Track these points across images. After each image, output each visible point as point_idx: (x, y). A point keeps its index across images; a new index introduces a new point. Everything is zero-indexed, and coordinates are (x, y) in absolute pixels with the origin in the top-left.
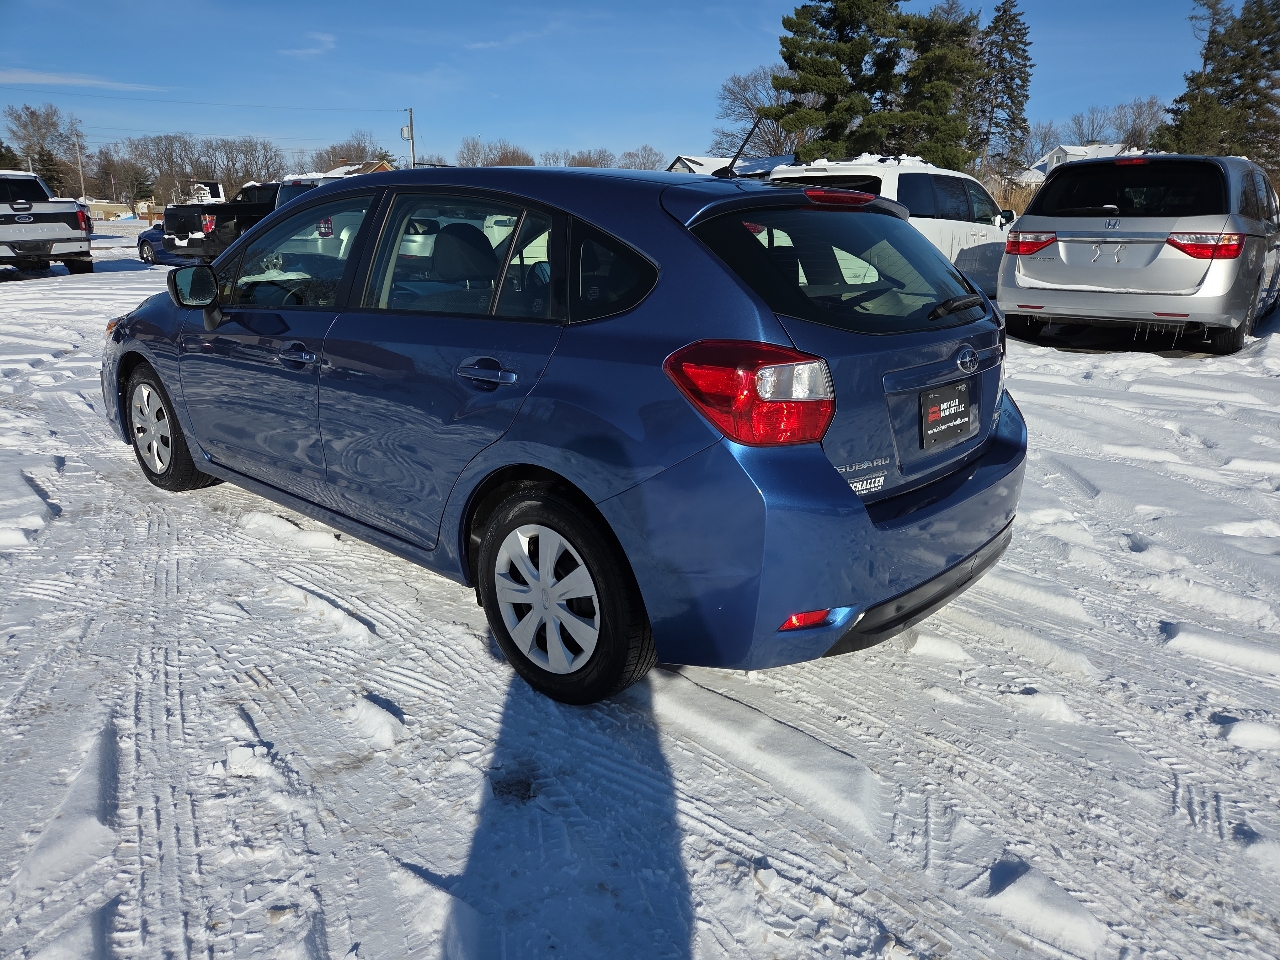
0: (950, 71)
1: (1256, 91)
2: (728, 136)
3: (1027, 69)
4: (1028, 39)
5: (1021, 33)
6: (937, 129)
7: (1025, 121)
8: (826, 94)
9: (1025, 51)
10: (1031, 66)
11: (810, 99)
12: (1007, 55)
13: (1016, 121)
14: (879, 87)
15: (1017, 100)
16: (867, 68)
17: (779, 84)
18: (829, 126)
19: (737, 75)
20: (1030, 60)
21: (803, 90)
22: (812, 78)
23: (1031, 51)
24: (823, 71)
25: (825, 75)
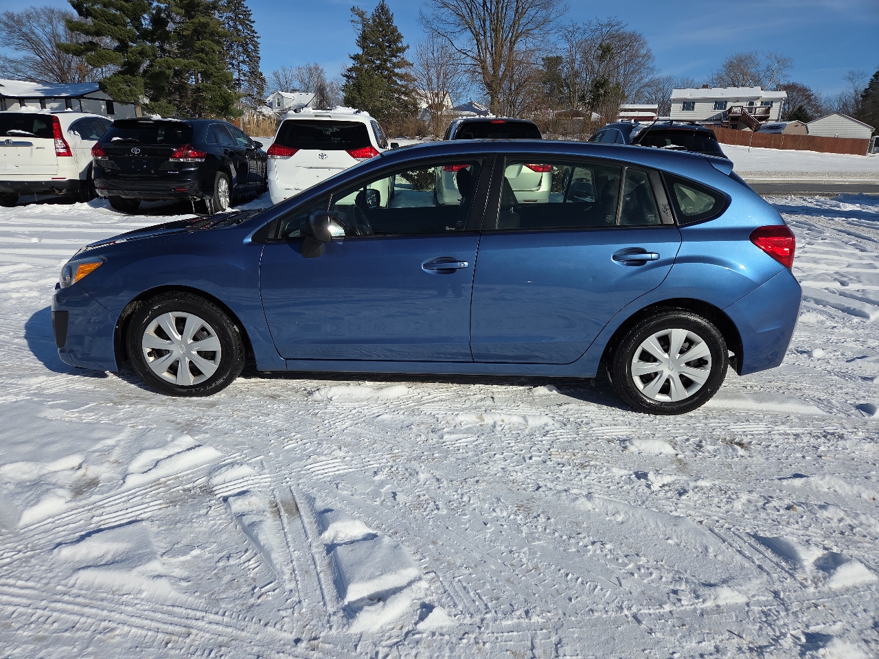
0: (212, 34)
1: (387, 69)
2: (11, 61)
3: (255, 39)
4: (252, 18)
5: (247, 14)
6: (212, 74)
7: (261, 74)
8: (119, 39)
9: (251, 26)
10: (258, 37)
11: (108, 42)
12: (240, 27)
13: (255, 74)
14: (158, 39)
15: (254, 60)
16: (146, 22)
17: (72, 26)
18: (125, 64)
19: (10, 11)
20: (256, 33)
21: (98, 33)
22: (106, 25)
23: (255, 27)
24: (113, 21)
25: (115, 25)
